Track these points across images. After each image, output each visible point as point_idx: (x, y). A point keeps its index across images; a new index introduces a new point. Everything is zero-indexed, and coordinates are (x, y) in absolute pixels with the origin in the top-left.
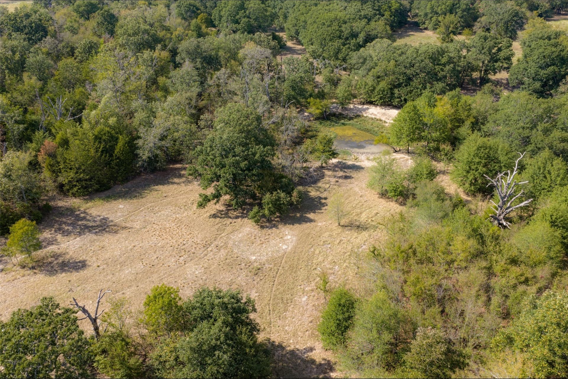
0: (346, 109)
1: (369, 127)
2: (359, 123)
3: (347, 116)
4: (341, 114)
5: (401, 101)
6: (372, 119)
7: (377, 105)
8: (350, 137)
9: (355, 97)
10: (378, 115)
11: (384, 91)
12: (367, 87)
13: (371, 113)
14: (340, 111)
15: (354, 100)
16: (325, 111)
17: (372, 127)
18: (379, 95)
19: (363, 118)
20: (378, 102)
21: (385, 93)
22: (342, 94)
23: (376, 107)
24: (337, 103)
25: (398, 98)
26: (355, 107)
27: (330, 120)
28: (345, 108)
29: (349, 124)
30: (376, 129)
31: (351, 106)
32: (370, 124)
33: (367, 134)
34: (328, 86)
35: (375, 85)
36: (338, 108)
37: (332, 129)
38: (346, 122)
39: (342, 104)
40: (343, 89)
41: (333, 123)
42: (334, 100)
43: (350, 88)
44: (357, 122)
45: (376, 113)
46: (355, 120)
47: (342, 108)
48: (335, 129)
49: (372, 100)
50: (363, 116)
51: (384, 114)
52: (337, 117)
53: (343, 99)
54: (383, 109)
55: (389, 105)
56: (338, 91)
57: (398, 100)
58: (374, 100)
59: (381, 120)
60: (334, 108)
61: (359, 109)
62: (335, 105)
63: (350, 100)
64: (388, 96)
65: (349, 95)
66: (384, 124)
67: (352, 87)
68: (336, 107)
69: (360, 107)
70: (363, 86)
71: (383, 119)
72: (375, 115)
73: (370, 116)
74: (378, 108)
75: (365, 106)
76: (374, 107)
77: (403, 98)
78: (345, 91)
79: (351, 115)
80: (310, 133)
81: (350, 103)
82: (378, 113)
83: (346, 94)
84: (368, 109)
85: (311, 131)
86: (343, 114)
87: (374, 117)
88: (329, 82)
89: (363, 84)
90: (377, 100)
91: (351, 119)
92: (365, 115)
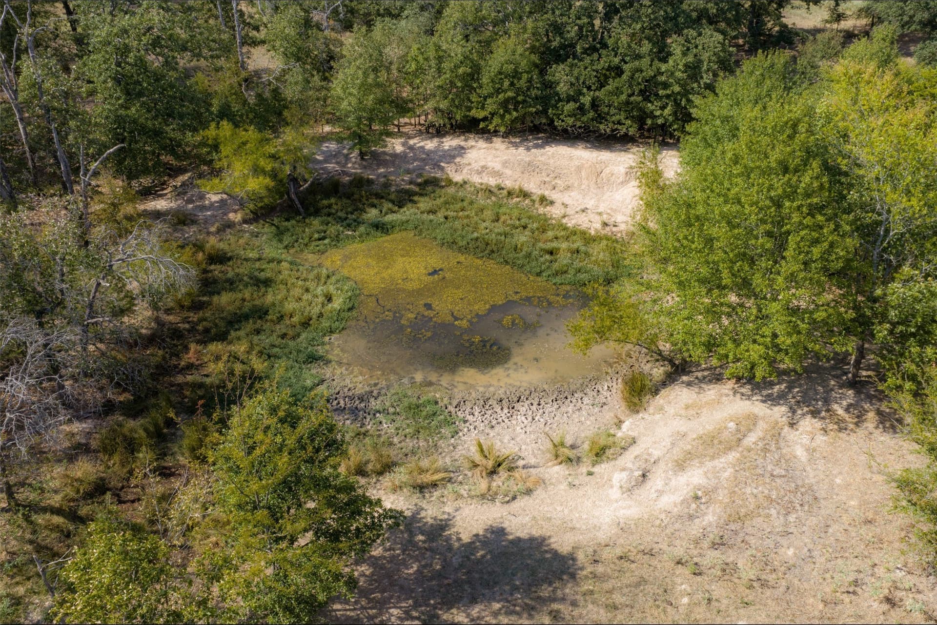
0: (378, 159)
1: (486, 228)
2: (440, 215)
3: (387, 185)
4: (359, 182)
5: (581, 108)
6: (489, 191)
7: (496, 133)
8: (419, 292)
9: (403, 107)
10: (508, 172)
11: (516, 75)
12: (446, 65)
13: (476, 166)
14: (354, 167)
15: (403, 120)
16: (294, 180)
17: (499, 228)
18: (498, 91)
19: (451, 190)
20: (496, 120)
21: (522, 83)
22: (354, 101)
23: (489, 140)
24: (340, 140)
25: (569, 99)
26: (411, 148)
27: (317, 213)
28: (375, 155)
29: (403, 225)
30: (522, 238)
31: (397, 145)
32: (488, 214)
33: (491, 265)
34: (297, 74)
35: (475, 57)
36: (347, 157)
37: (333, 259)
38: (390, 218)
39: (359, 139)
40: (354, 77)
41: (332, 229)
42: (327, 128)
43: (383, 76)
44: (432, 212)
45: (498, 167)
46: (424, 203)
47: (362, 155)
48: (347, 258)
49: (474, 113)
50: (450, 182)
51: (530, 168)
52: (349, 196)
53: (359, 118)
54: (516, 146)
55: (535, 130)
56: (337, 87)
57: (570, 106)
58: (481, 114)
59: (525, 195)
60: (330, 157)
61: (429, 153)
62: (333, 146)
63: (386, 121)
64: (534, 93)
65: (381, 102)
66: (541, 210)
67: (388, 70)
68: (338, 154)
69: (430, 145)
70: (433, 63)
71: (532, 186)
72: (497, 174)
73: (476, 179)
74: (498, 142)
75: (450, 143)
76: (482, 144)
77: (586, 100)
78: (365, 88)
79: (402, 181)
80: (224, 299)
81: (389, 134)
82: (505, 164)
83: (370, 100)
84: (461, 150)
85: (231, 284)
86: (370, 182)
87: (492, 182)
88: (298, 59)
89: (432, 54)
90: (493, 114)
91: (404, 198)
92: (457, 178)
